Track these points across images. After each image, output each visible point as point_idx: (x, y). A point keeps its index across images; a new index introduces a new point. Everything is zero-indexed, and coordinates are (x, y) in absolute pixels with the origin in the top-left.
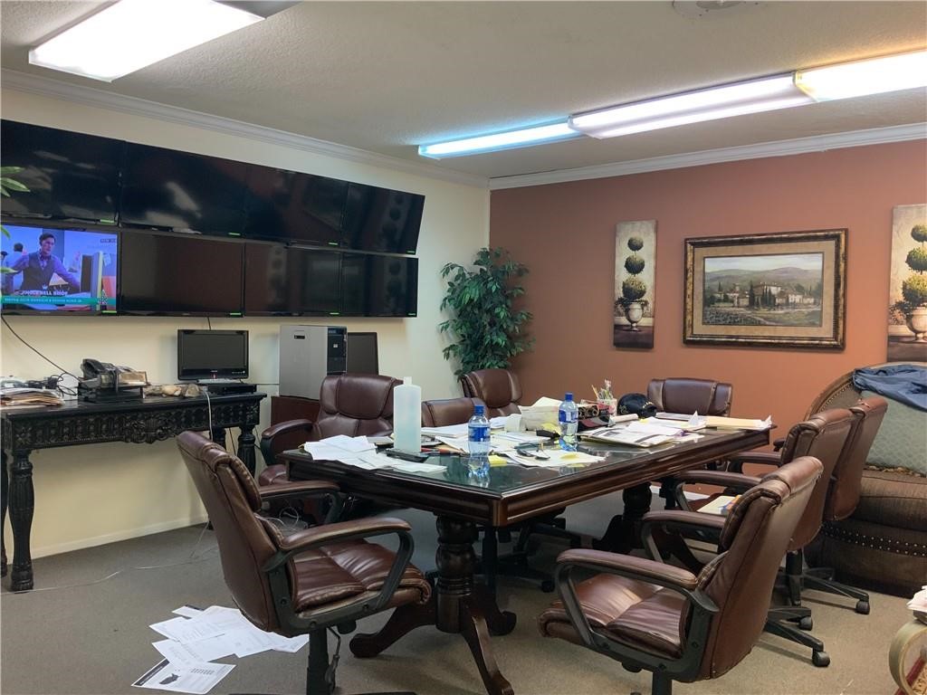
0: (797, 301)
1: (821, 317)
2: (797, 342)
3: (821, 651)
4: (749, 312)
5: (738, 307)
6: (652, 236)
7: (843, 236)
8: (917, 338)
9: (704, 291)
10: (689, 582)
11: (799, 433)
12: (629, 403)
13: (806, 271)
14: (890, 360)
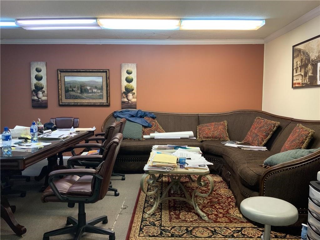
0: (96, 91)
1: (103, 96)
2: (96, 104)
3: (117, 192)
4: (81, 95)
5: (77, 93)
6: (45, 68)
7: (108, 72)
8: (129, 102)
9: (65, 88)
10: (94, 172)
11: (110, 129)
12: (47, 126)
13: (97, 82)
14: (122, 109)
